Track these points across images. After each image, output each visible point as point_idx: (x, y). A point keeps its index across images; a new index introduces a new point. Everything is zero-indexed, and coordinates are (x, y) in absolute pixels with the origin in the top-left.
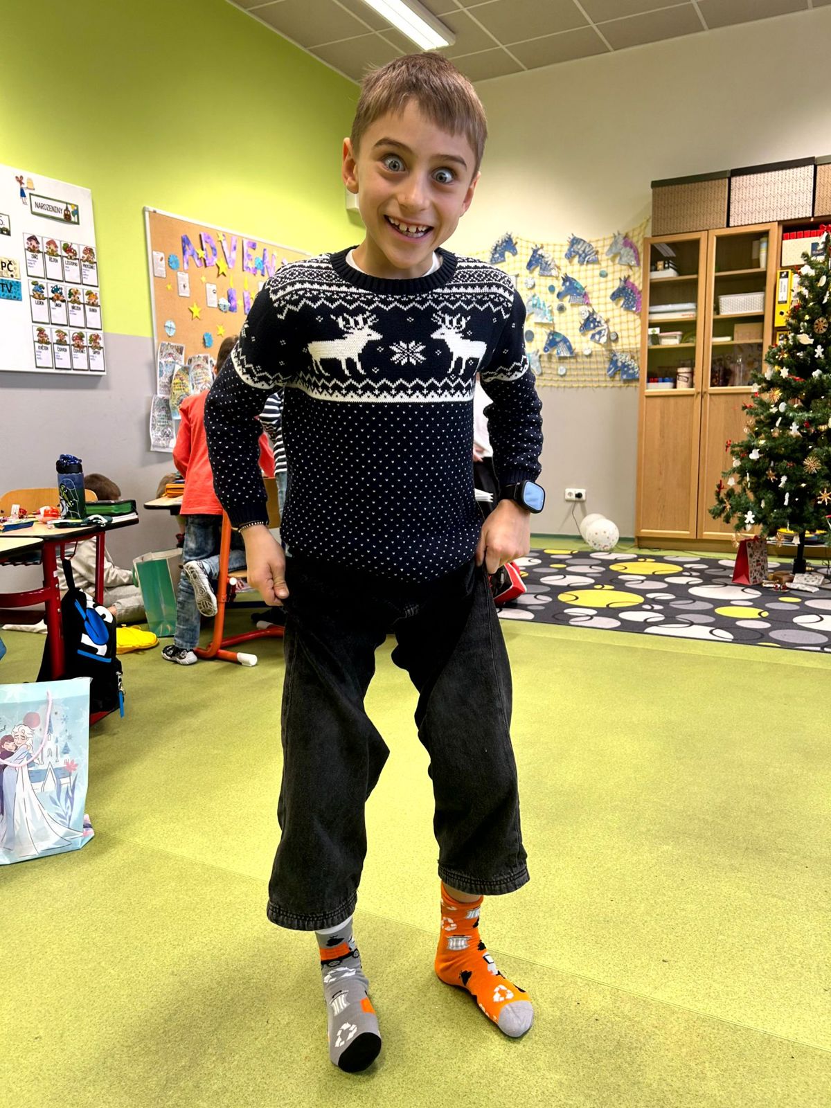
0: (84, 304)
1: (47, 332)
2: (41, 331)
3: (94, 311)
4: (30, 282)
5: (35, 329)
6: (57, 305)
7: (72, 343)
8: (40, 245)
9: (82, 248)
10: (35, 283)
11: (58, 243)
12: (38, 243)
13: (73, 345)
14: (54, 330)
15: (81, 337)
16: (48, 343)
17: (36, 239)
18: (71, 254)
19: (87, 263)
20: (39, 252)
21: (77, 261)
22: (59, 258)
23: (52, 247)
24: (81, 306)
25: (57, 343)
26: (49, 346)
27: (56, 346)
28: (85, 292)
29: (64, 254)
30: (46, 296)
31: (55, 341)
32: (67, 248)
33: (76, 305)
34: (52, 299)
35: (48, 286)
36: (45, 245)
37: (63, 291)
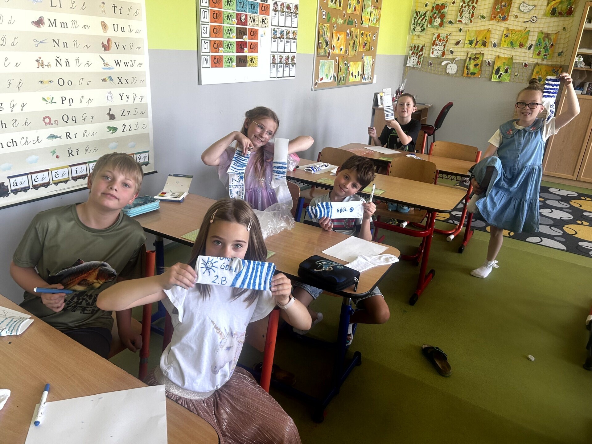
0: (291, 39)
1: (276, 58)
2: (274, 57)
3: (294, 42)
4: (272, 29)
5: (272, 55)
6: (281, 41)
7: (285, 62)
8: (278, 7)
9: (294, 5)
10: (274, 29)
11: (285, 4)
12: (277, 6)
13: (285, 63)
14: (279, 56)
15: (288, 58)
16: (275, 63)
17: (277, 4)
18: (289, 10)
19: (295, 15)
20: (277, 11)
21: (291, 14)
22: (284, 13)
23: (282, 7)
24: (290, 40)
25: (279, 63)
26: (276, 65)
27: (278, 65)
28: (292, 31)
29: (287, 11)
30: (277, 36)
31: (278, 62)
32: (288, 7)
33: (288, 40)
34: (280, 38)
35: (279, 29)
36: (280, 6)
37: (284, 32)
